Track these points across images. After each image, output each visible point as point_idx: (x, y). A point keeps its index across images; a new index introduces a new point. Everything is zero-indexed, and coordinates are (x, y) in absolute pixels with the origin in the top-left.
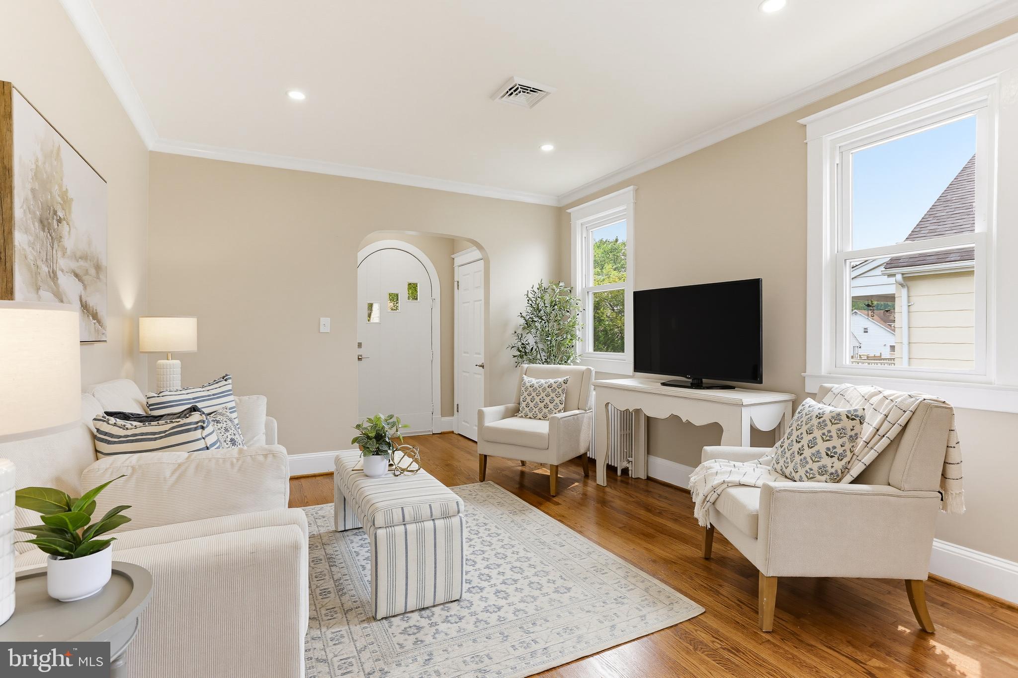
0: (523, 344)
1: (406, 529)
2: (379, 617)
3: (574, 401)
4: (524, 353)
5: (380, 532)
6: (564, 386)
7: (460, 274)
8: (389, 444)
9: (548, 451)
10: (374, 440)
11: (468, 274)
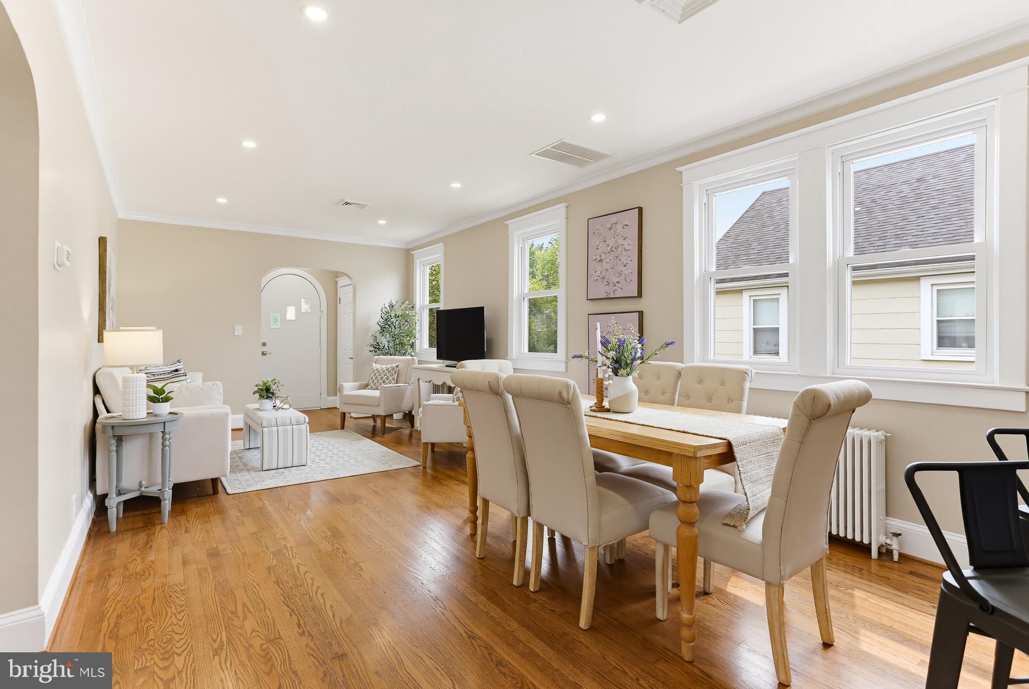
0: (377, 343)
1: (278, 429)
2: (264, 469)
3: (402, 378)
4: (377, 348)
5: (264, 429)
6: (396, 369)
7: (341, 293)
8: (273, 393)
9: (379, 407)
10: (265, 391)
11: (345, 294)
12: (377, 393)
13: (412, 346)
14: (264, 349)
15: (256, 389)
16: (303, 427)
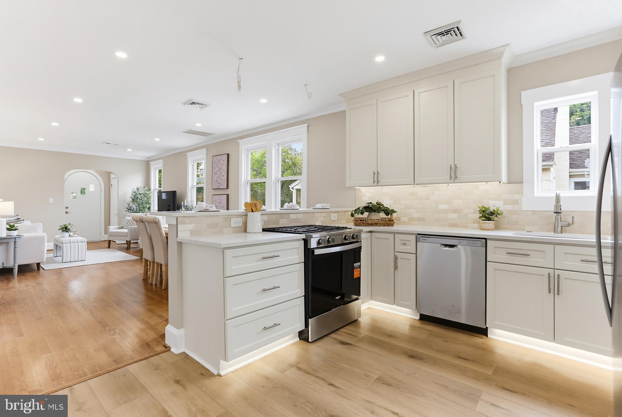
0: (130, 207)
1: (70, 244)
2: (63, 262)
4: (130, 209)
5: (64, 245)
7: (112, 182)
8: (69, 230)
9: (127, 237)
10: (65, 229)
11: (114, 182)
12: (126, 231)
13: (149, 208)
14: (67, 210)
15: (60, 228)
16: (84, 243)
